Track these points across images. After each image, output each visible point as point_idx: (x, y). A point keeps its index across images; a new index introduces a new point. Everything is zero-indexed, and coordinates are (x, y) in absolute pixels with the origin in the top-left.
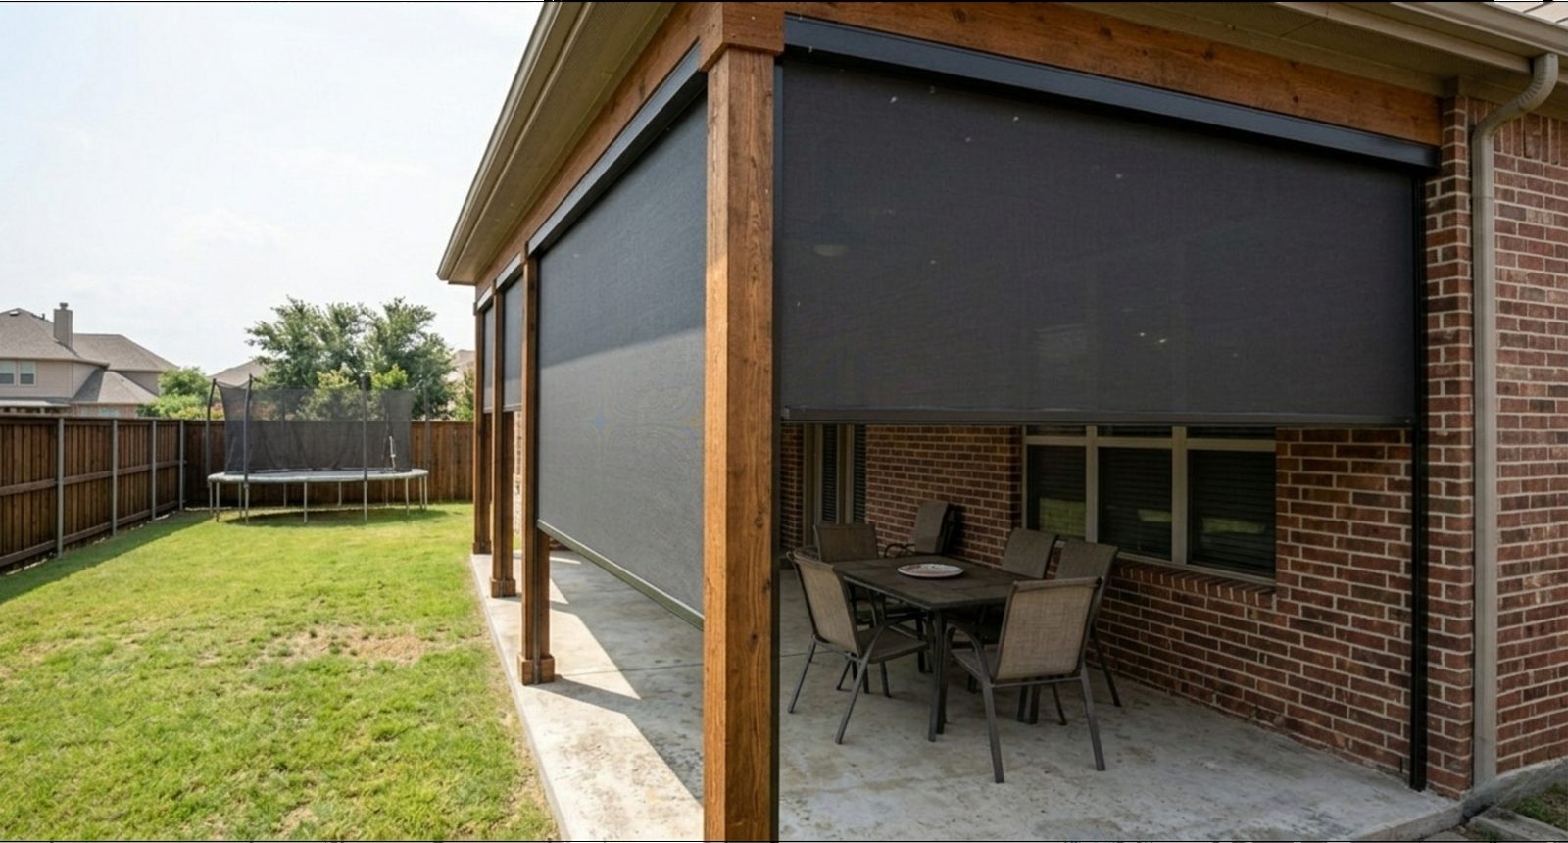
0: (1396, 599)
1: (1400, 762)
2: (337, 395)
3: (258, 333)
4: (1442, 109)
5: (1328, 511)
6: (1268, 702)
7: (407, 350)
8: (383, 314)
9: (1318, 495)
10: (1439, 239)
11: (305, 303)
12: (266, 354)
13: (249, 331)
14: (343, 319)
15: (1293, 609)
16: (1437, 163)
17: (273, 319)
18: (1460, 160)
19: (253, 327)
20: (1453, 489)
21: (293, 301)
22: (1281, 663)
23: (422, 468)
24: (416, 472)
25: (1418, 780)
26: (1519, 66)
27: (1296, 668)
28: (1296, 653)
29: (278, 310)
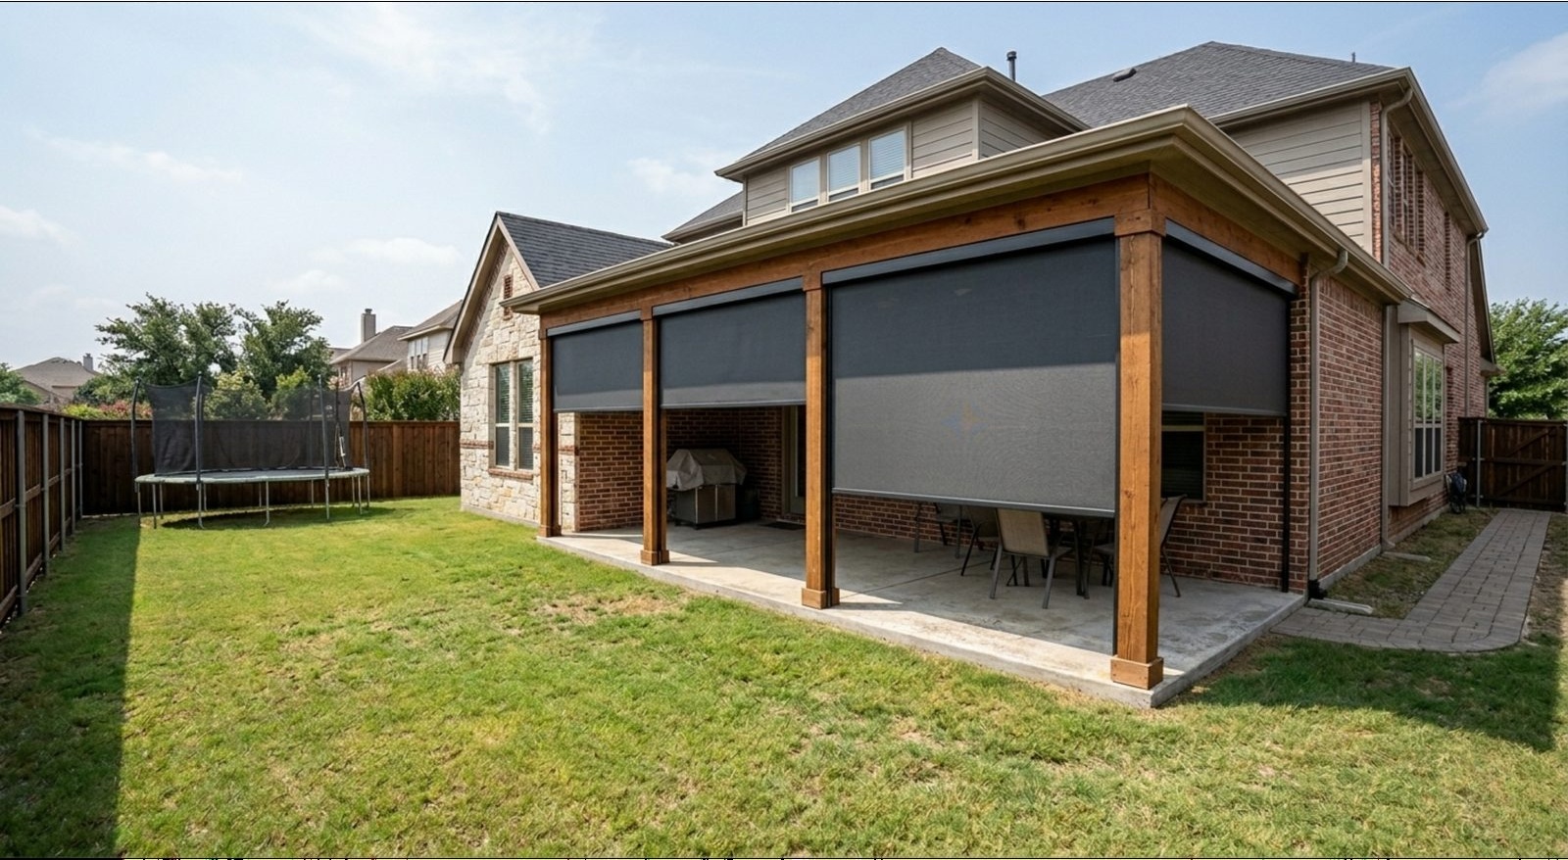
0: (1274, 502)
1: (1276, 582)
2: (237, 397)
3: (112, 330)
4: (1301, 267)
5: (1237, 461)
6: (1200, 565)
7: (293, 352)
8: (264, 317)
9: (1232, 453)
10: (1298, 329)
11: (167, 301)
12: (121, 352)
13: (101, 329)
14: (213, 320)
15: (1217, 514)
16: (1297, 294)
17: (130, 317)
18: (1307, 292)
19: (107, 324)
20: (1302, 447)
21: (154, 300)
22: (1209, 543)
23: (362, 467)
24: (358, 471)
25: (1285, 589)
26: (1334, 254)
27: (1218, 544)
28: (1217, 536)
29: (135, 308)
